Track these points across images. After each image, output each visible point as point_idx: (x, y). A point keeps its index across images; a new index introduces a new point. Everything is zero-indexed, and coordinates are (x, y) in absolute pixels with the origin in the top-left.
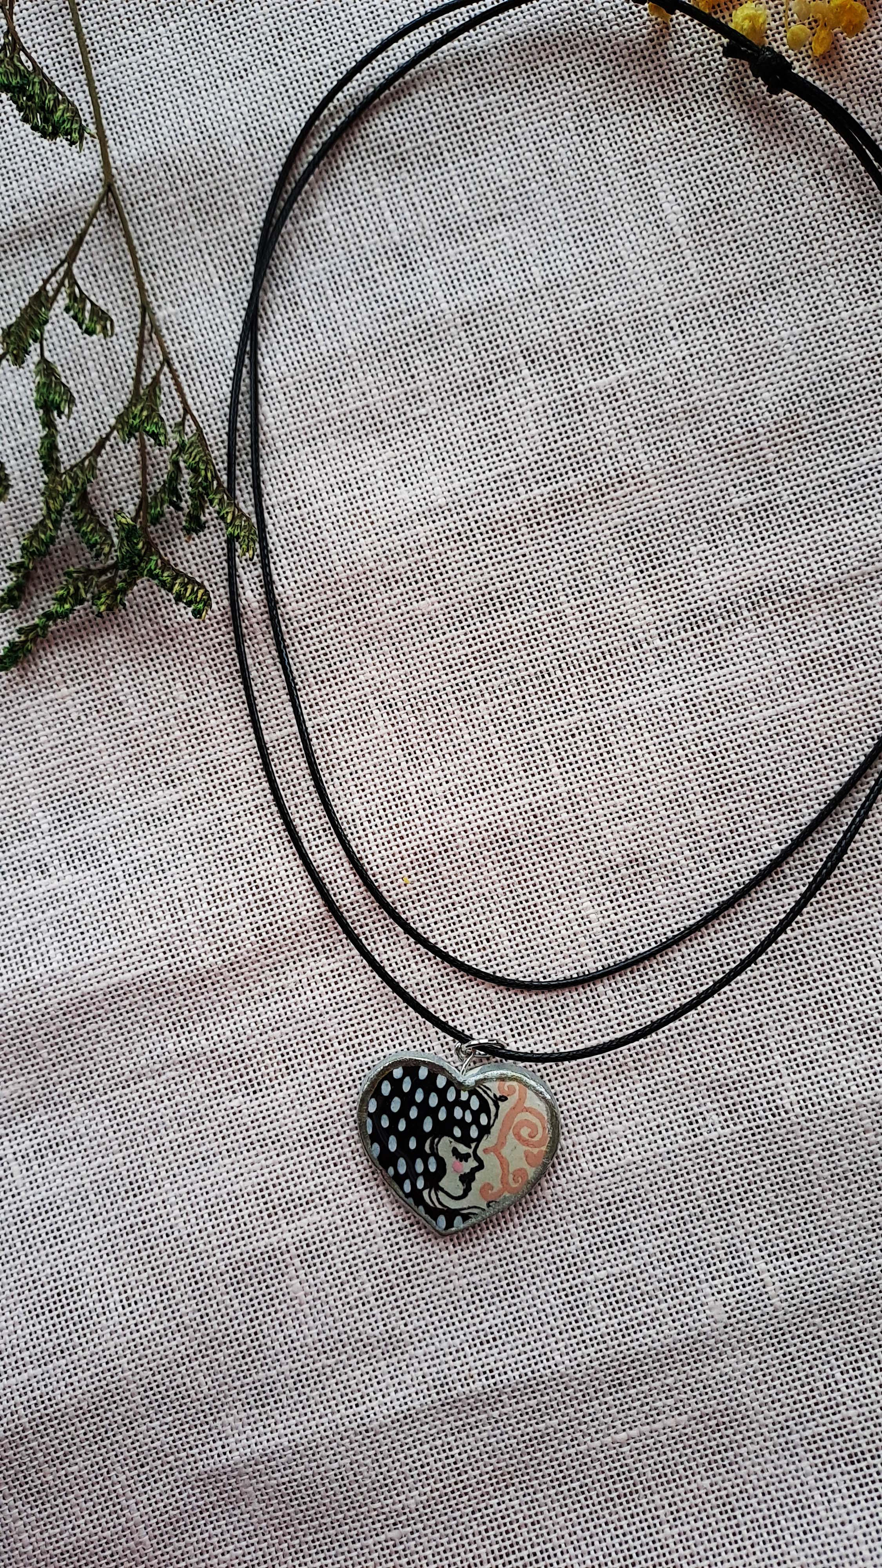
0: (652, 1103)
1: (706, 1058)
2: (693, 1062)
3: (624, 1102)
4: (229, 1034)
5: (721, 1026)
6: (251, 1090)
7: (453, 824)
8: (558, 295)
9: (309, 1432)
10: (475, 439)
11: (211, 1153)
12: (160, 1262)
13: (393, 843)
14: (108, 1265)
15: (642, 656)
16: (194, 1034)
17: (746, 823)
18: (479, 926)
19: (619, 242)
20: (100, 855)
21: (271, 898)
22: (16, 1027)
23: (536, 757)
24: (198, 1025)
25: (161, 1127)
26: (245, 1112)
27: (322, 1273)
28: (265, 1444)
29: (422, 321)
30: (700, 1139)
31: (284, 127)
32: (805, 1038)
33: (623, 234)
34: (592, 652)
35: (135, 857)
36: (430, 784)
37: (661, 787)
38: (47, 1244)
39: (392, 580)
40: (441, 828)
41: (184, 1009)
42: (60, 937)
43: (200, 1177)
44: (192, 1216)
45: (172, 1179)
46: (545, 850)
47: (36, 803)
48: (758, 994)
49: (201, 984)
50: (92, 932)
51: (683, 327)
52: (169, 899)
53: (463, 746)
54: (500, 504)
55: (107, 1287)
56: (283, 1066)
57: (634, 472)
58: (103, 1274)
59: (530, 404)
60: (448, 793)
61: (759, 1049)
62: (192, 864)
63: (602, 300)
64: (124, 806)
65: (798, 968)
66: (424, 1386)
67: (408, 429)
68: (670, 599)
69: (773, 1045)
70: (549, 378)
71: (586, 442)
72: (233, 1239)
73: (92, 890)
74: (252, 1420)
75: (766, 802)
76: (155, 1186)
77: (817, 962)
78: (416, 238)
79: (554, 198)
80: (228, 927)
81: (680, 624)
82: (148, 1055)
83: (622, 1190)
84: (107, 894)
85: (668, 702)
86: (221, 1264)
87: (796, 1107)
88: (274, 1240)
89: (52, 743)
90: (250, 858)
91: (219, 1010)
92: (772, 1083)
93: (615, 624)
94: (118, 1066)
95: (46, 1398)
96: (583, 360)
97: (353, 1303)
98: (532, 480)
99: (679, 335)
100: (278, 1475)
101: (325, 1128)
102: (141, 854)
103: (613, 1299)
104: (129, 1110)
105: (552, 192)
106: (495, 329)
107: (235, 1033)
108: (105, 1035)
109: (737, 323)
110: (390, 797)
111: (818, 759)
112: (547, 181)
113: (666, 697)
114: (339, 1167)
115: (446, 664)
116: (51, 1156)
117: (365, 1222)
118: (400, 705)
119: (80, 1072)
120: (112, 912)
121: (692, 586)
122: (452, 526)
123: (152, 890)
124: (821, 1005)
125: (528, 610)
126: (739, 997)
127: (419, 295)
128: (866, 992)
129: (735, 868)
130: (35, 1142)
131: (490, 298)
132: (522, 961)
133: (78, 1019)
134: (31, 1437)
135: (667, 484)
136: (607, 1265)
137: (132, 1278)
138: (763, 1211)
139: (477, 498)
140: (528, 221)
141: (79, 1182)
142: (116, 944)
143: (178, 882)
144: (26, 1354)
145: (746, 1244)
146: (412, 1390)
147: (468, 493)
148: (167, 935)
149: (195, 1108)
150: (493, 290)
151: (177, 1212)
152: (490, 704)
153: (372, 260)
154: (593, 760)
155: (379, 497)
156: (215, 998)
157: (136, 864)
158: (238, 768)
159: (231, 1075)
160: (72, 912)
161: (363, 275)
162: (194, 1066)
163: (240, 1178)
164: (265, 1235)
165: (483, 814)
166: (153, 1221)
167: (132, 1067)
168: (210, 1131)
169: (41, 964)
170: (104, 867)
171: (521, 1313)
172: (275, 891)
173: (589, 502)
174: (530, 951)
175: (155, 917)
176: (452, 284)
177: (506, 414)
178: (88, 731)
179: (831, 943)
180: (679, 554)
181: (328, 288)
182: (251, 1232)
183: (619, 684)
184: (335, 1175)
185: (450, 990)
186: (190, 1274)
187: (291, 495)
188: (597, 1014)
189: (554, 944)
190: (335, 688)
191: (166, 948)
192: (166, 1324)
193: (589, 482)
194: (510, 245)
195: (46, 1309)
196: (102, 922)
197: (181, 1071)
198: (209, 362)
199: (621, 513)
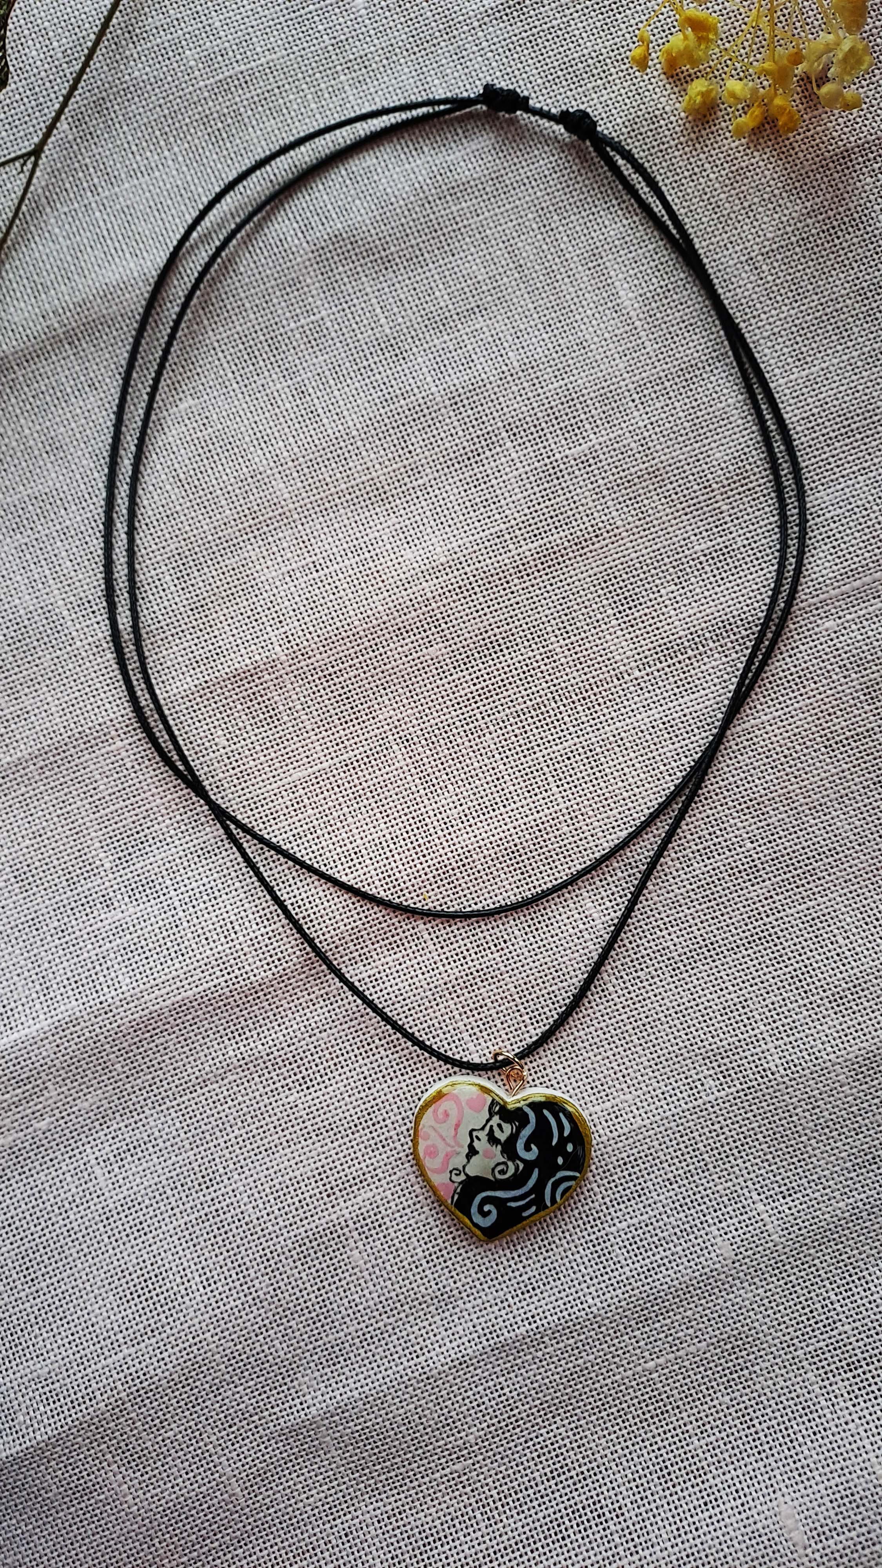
0: (657, 1074)
1: (701, 1032)
2: (690, 1036)
3: (632, 1075)
4: (282, 1038)
5: (712, 1003)
6: (304, 1087)
7: (468, 842)
8: (533, 376)
9: (376, 1384)
10: (468, 504)
11: (272, 1144)
12: (234, 1245)
13: (417, 861)
14: (187, 1252)
15: (624, 686)
16: (250, 1040)
17: (722, 826)
18: (496, 930)
19: (583, 327)
20: (158, 887)
21: (313, 916)
22: (93, 1045)
23: (538, 779)
24: (254, 1032)
25: (227, 1125)
26: (301, 1106)
27: (378, 1243)
28: (338, 1397)
29: (415, 403)
30: (700, 1101)
31: (282, 236)
32: (784, 1009)
33: (586, 320)
34: (581, 684)
35: (189, 887)
36: (446, 807)
37: (647, 799)
38: (132, 1237)
39: (403, 630)
40: (458, 846)
41: (242, 1019)
42: (127, 963)
43: (264, 1167)
44: (260, 1202)
45: (240, 1170)
46: (550, 860)
47: (98, 845)
48: (742, 973)
49: (255, 996)
50: (155, 956)
51: (643, 399)
52: (222, 923)
53: (473, 773)
54: (494, 559)
55: (188, 1271)
56: (331, 1063)
57: (608, 527)
58: (184, 1260)
59: (515, 472)
60: (462, 814)
61: (746, 1021)
62: (240, 891)
63: (572, 378)
64: (177, 843)
65: (775, 949)
66: (475, 1335)
67: (408, 498)
68: (645, 635)
69: (757, 1017)
70: (530, 449)
71: (565, 503)
72: (297, 1219)
73: (153, 920)
74: (325, 1378)
75: (738, 807)
76: (225, 1177)
77: (790, 942)
78: (405, 330)
79: (523, 291)
80: (275, 944)
81: (655, 656)
82: (211, 1062)
83: (635, 1151)
84: (166, 921)
85: (649, 725)
86: (289, 1242)
87: (781, 1068)
88: (334, 1217)
89: (110, 791)
90: (291, 881)
91: (272, 1017)
92: (758, 1050)
93: (599, 659)
94: (185, 1074)
95: (141, 1373)
96: (558, 432)
97: (407, 1267)
98: (520, 538)
99: (640, 406)
100: (351, 1424)
101: (372, 1116)
102: (194, 885)
103: (634, 1246)
104: (197, 1112)
105: (522, 285)
106: (480, 408)
107: (288, 1037)
108: (172, 1047)
109: (689, 393)
110: (411, 821)
111: (780, 767)
112: (517, 275)
113: (647, 720)
114: (387, 1148)
115: (454, 701)
116: (129, 1158)
117: (413, 1195)
118: (416, 739)
119: (152, 1082)
120: (172, 937)
121: (664, 623)
122: (453, 580)
123: (206, 916)
124: (796, 979)
125: (523, 650)
126: (725, 977)
127: (411, 381)
128: (834, 965)
129: (715, 865)
130: (114, 1147)
131: (473, 380)
132: (536, 958)
133: (148, 1035)
134: (130, 1408)
135: (637, 536)
136: (627, 1217)
137: (210, 1262)
138: (758, 1160)
139: (474, 555)
140: (502, 311)
141: (157, 1179)
142: (178, 966)
143: (229, 908)
144: (120, 1336)
145: (745, 1190)
146: (465, 1339)
147: (465, 551)
148: (222, 954)
149: (256, 1106)
150: (476, 374)
151: (246, 1200)
152: (494, 735)
153: (367, 352)
154: (587, 778)
155: (388, 558)
156: (268, 1007)
157: (191, 893)
158: (276, 803)
159: (286, 1074)
160: (136, 940)
161: (360, 365)
162: (253, 1069)
163: (300, 1165)
164: (326, 1213)
165: (494, 831)
166: (226, 1209)
167: (197, 1073)
168: (271, 1126)
169: (112, 988)
170: (162, 898)
171: (556, 1264)
172: (315, 909)
173: (571, 555)
174: (543, 949)
175: (210, 940)
176: (439, 370)
177: (494, 482)
178: (141, 778)
179: (801, 925)
180: (652, 596)
181: (330, 378)
182: (314, 1211)
183: (605, 711)
184: (384, 1156)
185: (475, 987)
186: (261, 1253)
187: (309, 560)
188: (604, 999)
189: (563, 941)
190: (357, 727)
191: (222, 966)
192: (243, 1299)
193: (570, 537)
194: (488, 334)
195: (135, 1295)
196: (164, 947)
197: (242, 1074)
198: (229, 447)
199: (599, 562)
